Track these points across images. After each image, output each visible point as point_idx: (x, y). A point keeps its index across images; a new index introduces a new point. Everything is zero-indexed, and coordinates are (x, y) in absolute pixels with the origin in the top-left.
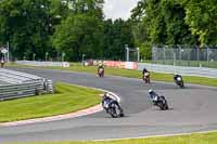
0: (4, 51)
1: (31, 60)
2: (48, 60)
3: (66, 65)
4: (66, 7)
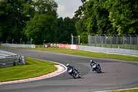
1: (11, 43)
2: (22, 43)
3: (33, 46)
4: (34, 10)
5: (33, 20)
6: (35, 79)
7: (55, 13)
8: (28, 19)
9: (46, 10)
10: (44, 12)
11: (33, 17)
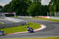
0: (14, 13)
1: (22, 16)
2: (26, 16)
3: (31, 17)
5: (31, 6)
7: (40, 3)
8: (29, 6)
9: (37, 2)
10: (36, 3)
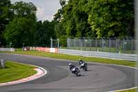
6: (14, 82)
7: (34, 16)
11: (12, 20)
